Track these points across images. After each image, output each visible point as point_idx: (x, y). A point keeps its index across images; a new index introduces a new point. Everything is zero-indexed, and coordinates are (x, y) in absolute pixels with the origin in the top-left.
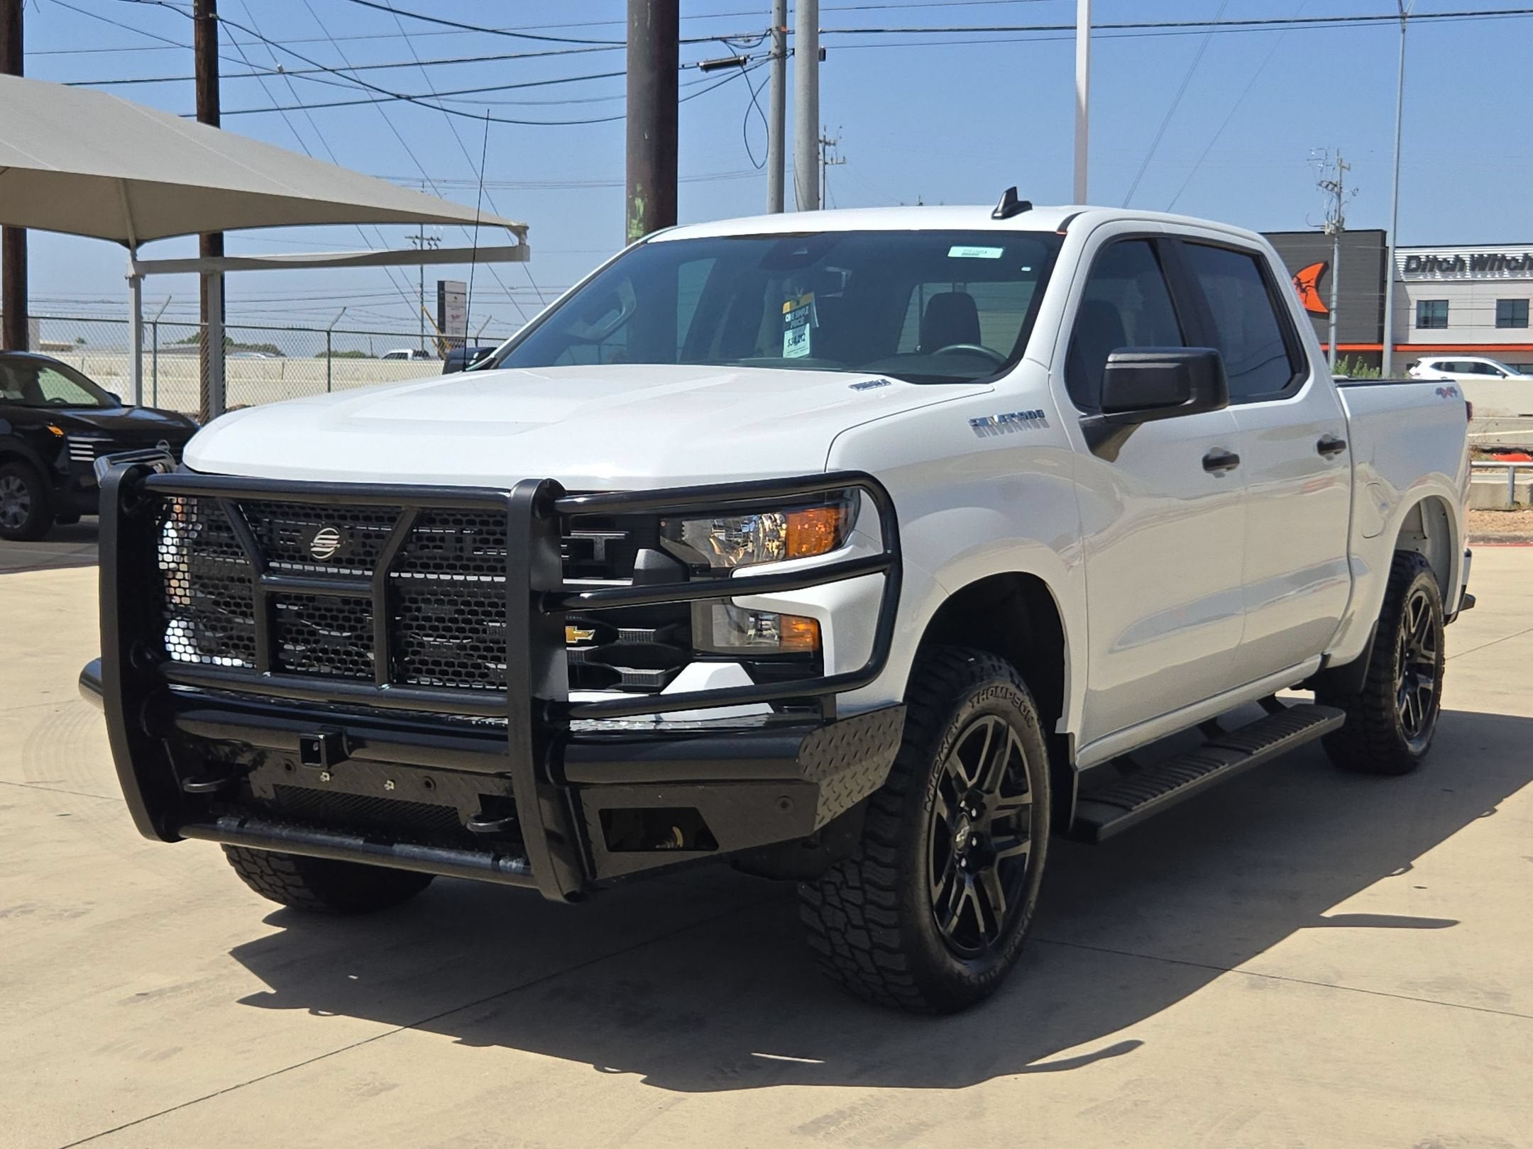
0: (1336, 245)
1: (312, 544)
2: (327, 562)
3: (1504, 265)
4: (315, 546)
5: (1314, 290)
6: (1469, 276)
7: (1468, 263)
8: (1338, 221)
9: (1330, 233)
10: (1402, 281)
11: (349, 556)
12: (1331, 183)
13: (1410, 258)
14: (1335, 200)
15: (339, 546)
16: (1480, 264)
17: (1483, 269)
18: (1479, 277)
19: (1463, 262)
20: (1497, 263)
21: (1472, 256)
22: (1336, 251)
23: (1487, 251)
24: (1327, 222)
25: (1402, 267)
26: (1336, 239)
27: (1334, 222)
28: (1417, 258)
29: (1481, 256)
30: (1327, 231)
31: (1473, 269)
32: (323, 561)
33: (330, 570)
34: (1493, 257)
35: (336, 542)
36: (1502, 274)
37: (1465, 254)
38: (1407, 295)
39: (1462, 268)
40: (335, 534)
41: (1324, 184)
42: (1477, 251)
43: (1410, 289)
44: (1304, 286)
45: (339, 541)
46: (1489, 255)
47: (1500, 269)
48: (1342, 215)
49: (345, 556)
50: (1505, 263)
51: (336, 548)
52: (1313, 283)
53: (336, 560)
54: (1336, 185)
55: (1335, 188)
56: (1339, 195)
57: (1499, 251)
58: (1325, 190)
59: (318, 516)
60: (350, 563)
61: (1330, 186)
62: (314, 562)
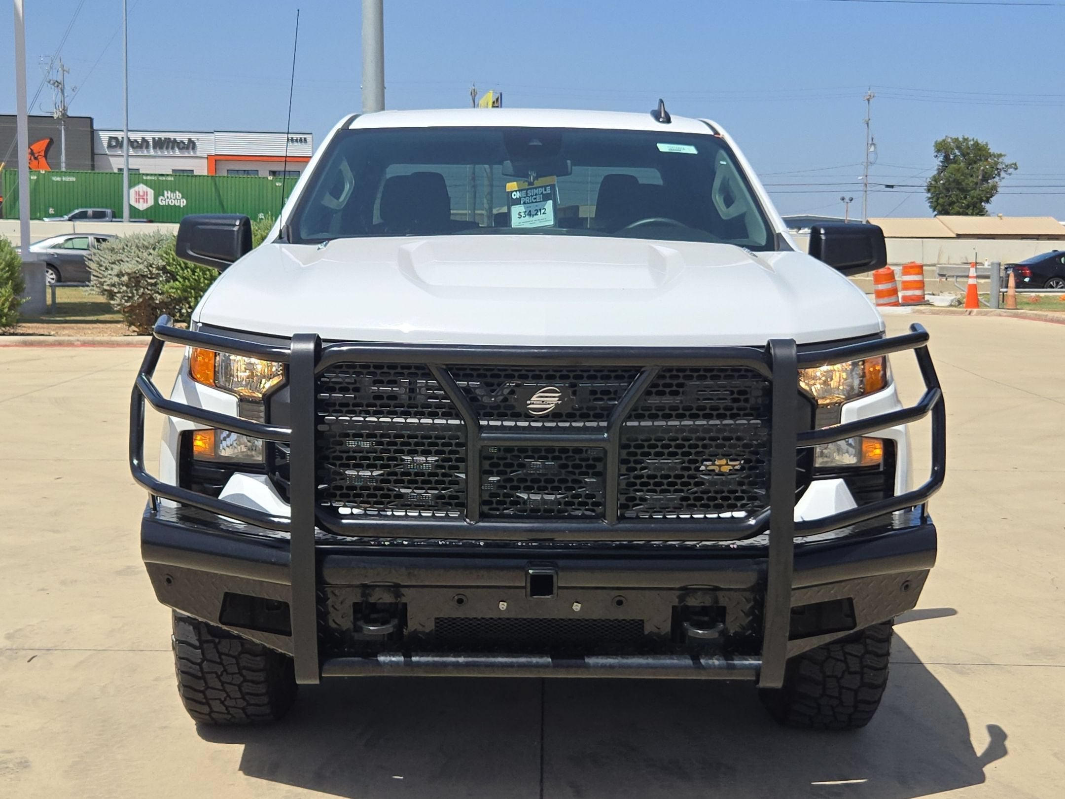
0: (63, 127)
1: (528, 402)
2: (545, 418)
3: (176, 146)
4: (531, 404)
5: (44, 159)
6: (152, 152)
7: (151, 143)
8: (64, 110)
9: (58, 118)
10: (106, 155)
11: (570, 411)
12: (57, 81)
13: (111, 138)
14: (60, 94)
15: (559, 402)
16: (159, 144)
17: (161, 148)
18: (159, 153)
19: (148, 142)
20: (171, 144)
21: (154, 139)
22: (63, 131)
23: (163, 136)
24: (55, 110)
25: (105, 144)
26: (63, 122)
27: (61, 110)
28: (116, 138)
29: (160, 139)
30: (56, 116)
31: (154, 148)
32: (541, 417)
33: (548, 424)
34: (168, 140)
35: (557, 399)
36: (174, 152)
37: (149, 137)
38: (111, 165)
39: (147, 147)
40: (557, 392)
41: (52, 82)
42: (157, 136)
43: (112, 159)
44: (36, 155)
45: (560, 398)
46: (165, 138)
47: (173, 148)
48: (65, 105)
49: (565, 411)
50: (176, 144)
51: (555, 404)
52: (43, 153)
53: (555, 415)
54: (60, 84)
55: (59, 85)
56: (63, 91)
57: (172, 136)
58: (53, 87)
59: (537, 377)
60: (571, 417)
61: (56, 84)
62: (528, 417)
